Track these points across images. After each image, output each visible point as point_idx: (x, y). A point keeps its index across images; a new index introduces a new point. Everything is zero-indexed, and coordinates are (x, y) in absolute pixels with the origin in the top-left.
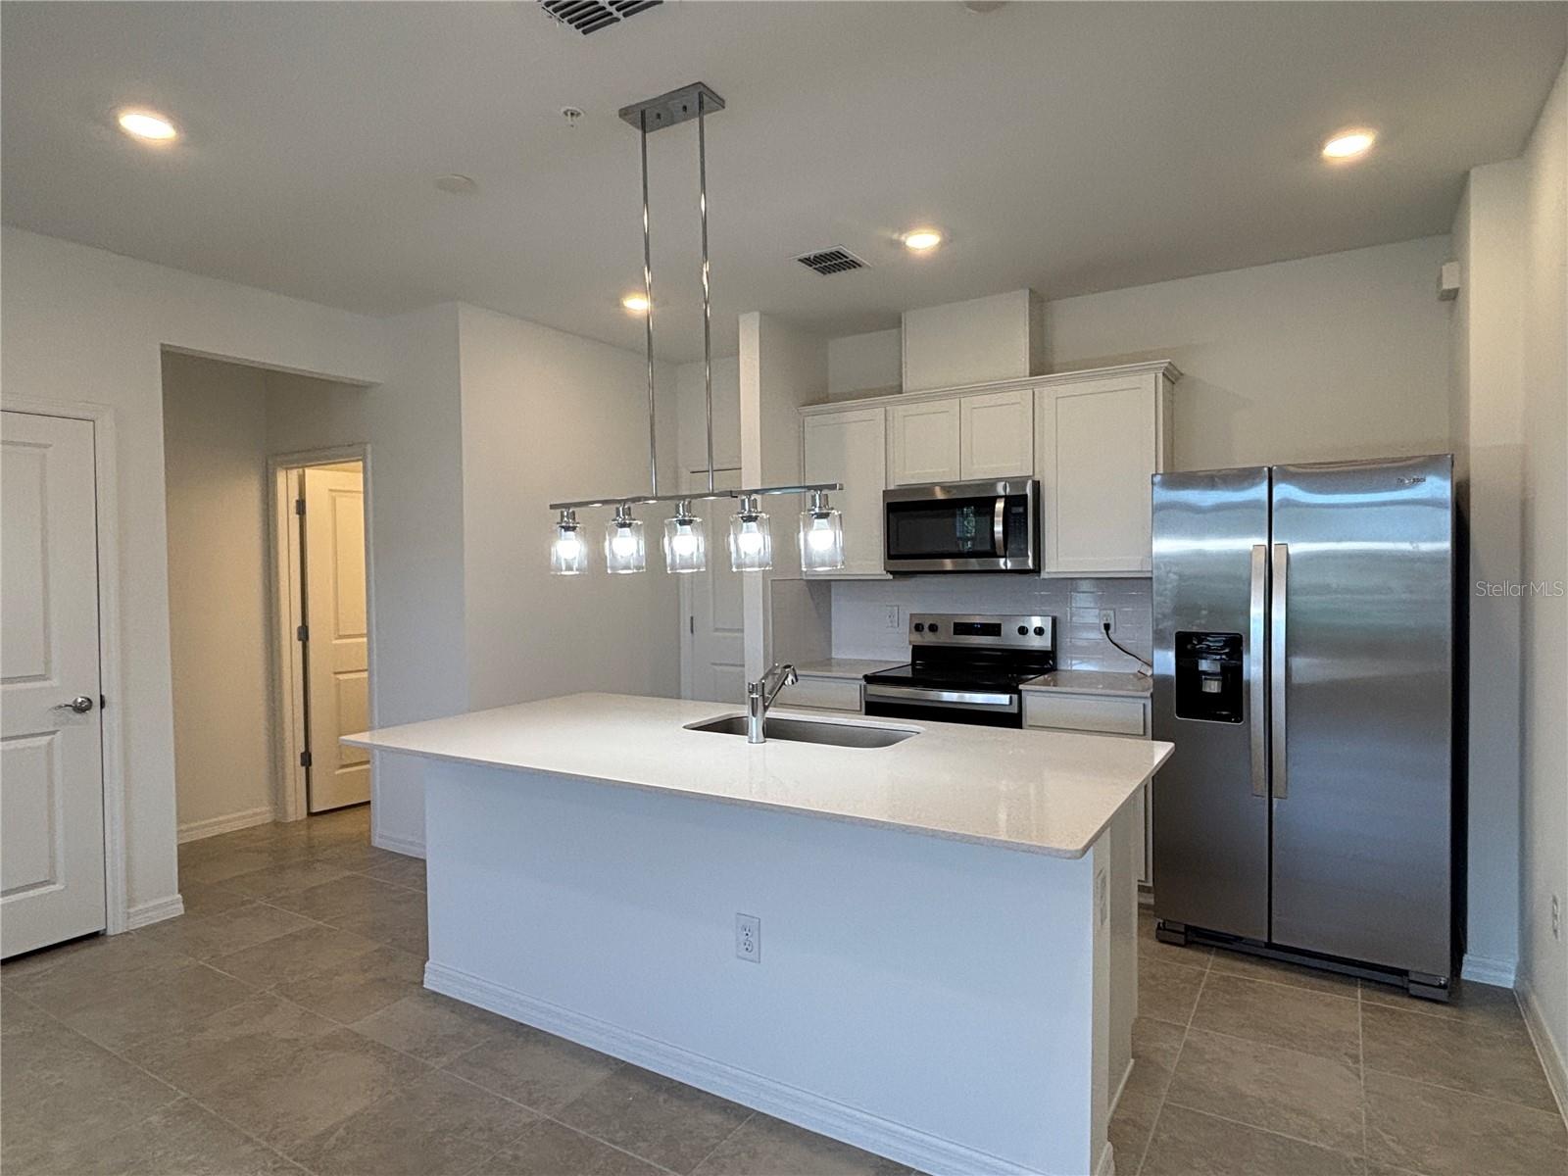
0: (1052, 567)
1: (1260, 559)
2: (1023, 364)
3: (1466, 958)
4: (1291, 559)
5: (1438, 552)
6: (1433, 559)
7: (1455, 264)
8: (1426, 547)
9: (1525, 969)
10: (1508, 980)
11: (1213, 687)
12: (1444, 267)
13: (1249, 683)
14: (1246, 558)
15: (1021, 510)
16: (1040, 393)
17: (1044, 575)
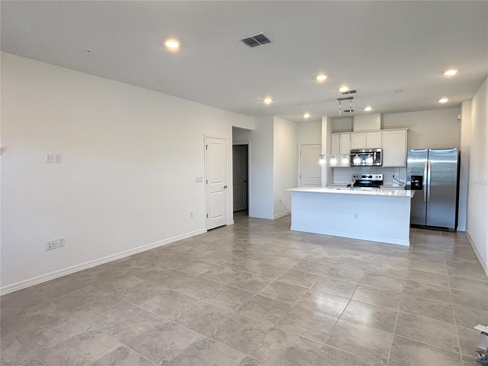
0: (385, 165)
1: (426, 164)
2: (379, 127)
3: (458, 227)
4: (432, 164)
5: (455, 163)
6: (454, 164)
7: (460, 115)
8: (454, 162)
9: (467, 228)
10: (464, 230)
11: (417, 185)
12: (458, 116)
13: (424, 185)
14: (424, 163)
15: (379, 154)
16: (383, 133)
17: (383, 167)
